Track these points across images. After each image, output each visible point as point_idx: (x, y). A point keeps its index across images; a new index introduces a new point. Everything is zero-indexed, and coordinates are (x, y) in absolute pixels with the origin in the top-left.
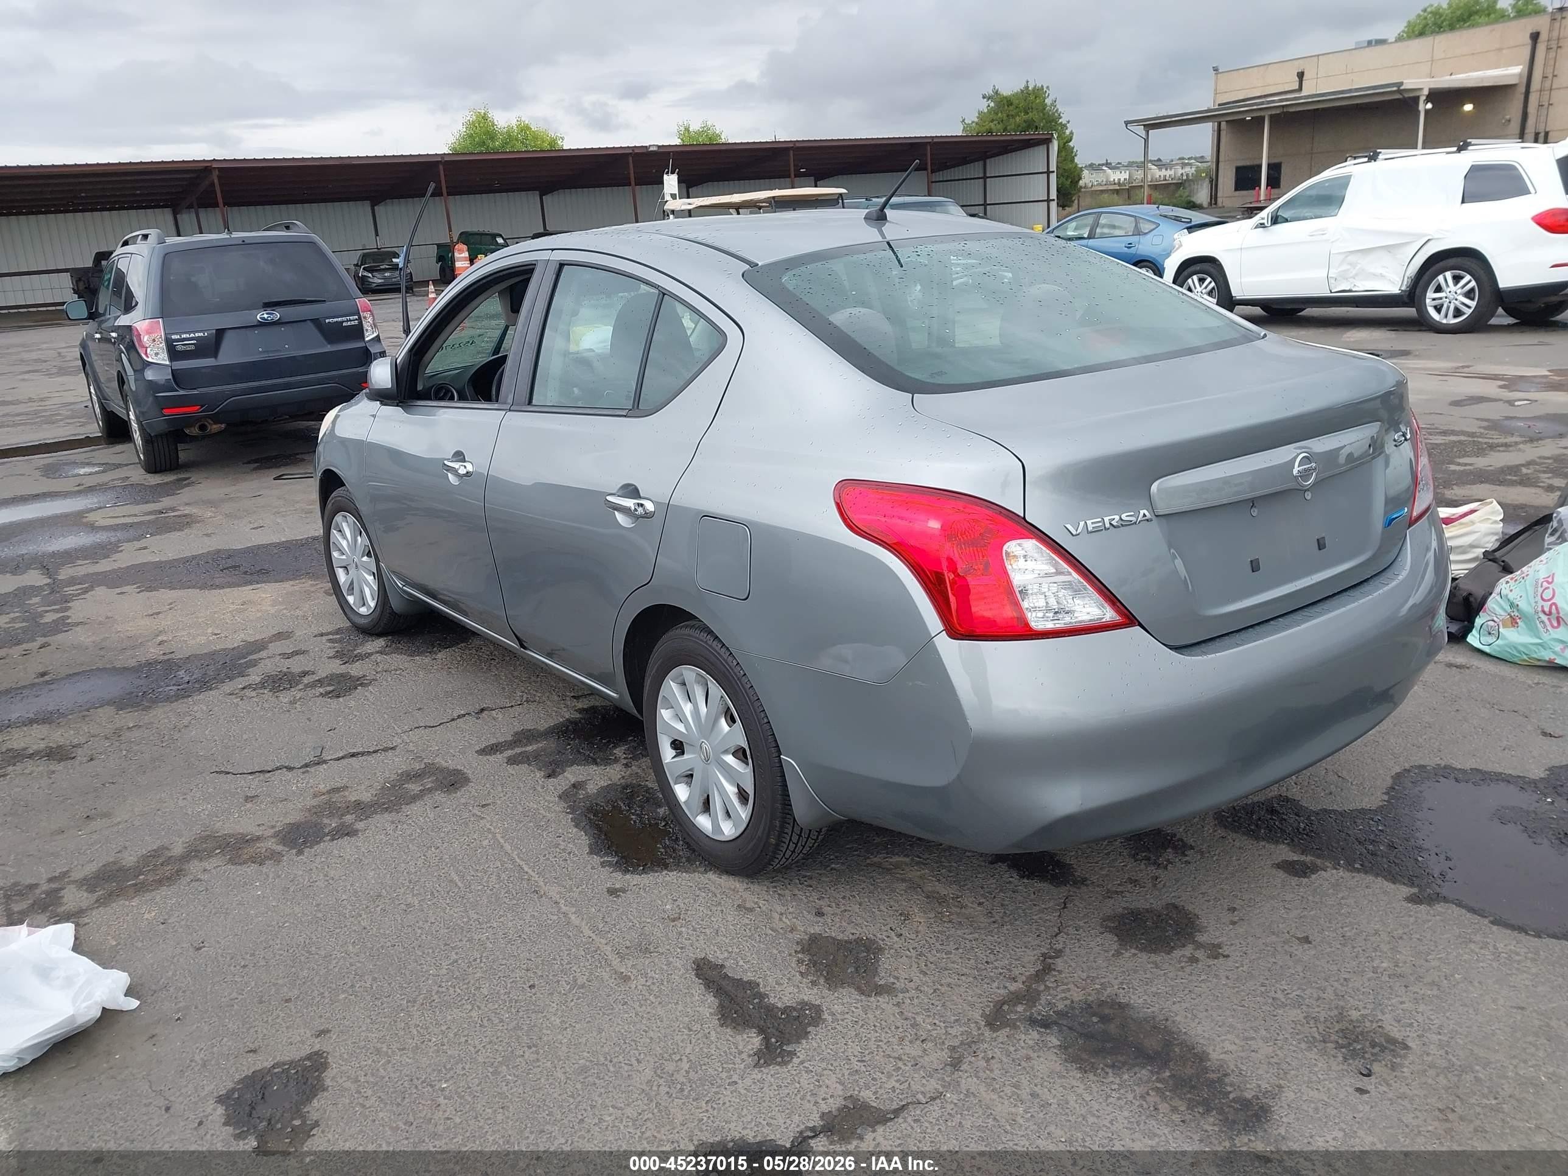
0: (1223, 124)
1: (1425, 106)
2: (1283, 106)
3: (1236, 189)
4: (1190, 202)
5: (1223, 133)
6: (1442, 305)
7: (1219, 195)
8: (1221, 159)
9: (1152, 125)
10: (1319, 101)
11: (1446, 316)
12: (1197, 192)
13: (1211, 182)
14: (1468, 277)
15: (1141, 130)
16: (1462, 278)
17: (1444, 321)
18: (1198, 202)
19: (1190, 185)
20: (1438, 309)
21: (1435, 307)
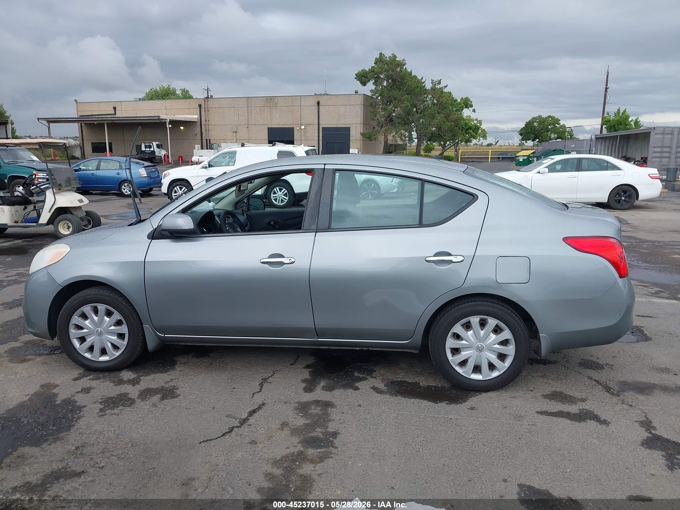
0: (83, 125)
1: (169, 126)
2: (112, 120)
3: (93, 152)
4: (73, 156)
5: (84, 128)
6: (277, 199)
7: (85, 154)
8: (84, 138)
9: (50, 121)
10: (127, 120)
11: (279, 203)
12: (75, 152)
13: (81, 148)
14: (284, 189)
15: (45, 123)
16: (282, 190)
17: (278, 204)
18: (76, 156)
19: (71, 149)
20: (276, 200)
21: (274, 199)
